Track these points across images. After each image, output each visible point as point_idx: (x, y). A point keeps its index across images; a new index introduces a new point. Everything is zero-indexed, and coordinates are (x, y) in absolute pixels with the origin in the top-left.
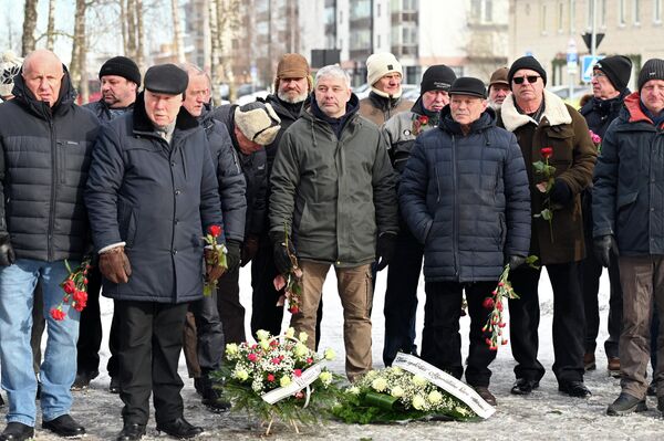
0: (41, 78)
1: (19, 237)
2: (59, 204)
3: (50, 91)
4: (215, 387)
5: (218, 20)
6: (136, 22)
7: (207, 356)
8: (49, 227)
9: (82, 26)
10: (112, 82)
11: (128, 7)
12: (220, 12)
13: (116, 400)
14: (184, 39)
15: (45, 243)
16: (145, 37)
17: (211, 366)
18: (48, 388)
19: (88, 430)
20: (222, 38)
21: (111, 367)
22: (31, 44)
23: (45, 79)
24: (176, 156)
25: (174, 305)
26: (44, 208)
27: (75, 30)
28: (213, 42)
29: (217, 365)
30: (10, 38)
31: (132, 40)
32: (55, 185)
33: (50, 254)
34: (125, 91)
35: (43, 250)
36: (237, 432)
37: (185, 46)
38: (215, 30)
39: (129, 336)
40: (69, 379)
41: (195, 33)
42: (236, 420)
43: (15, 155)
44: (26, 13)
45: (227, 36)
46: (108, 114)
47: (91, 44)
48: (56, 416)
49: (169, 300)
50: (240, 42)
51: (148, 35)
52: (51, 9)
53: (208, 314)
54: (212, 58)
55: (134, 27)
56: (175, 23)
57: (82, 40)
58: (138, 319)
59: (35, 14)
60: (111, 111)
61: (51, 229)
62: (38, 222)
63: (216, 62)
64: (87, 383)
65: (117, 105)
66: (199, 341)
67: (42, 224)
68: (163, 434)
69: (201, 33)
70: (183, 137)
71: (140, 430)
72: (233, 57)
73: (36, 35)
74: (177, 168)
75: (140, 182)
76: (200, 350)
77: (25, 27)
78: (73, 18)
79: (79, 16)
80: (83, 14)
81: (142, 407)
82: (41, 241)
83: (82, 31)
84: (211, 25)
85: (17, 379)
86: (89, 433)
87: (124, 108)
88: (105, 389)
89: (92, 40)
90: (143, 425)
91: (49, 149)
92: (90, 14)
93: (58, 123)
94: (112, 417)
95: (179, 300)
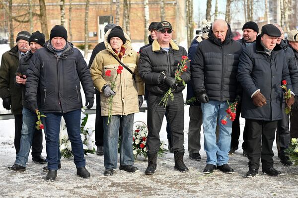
0: (218, 32)
1: (210, 92)
2: (225, 79)
3: (222, 37)
4: (287, 155)
5: (284, 7)
6: (250, 8)
7: (283, 143)
8: (221, 88)
9: (229, 10)
10: (248, 31)
11: (247, 2)
12: (285, 4)
13: (246, 159)
14: (269, 15)
15: (220, 94)
16: (254, 14)
17: (285, 147)
18: (220, 153)
19: (235, 170)
20: (285, 14)
21: (244, 146)
22: (209, 17)
23: (220, 32)
24: (273, 61)
25: (270, 121)
26: (219, 80)
27: (226, 12)
28: (282, 16)
29: (287, 147)
30: (199, 15)
31: (249, 15)
32: (223, 72)
33: (221, 99)
34: (253, 35)
35: (219, 97)
36: (295, 174)
37: (270, 17)
38: (283, 11)
39: (252, 134)
40: (228, 149)
41: (273, 12)
42: (295, 169)
43: (208, 60)
44: (207, 5)
45: (287, 13)
46: (245, 45)
47: (233, 17)
48: (222, 164)
49: (269, 120)
50: (292, 16)
51: (255, 13)
52: (216, 3)
53: (284, 126)
54: (281, 22)
55: (250, 10)
56: (266, 8)
57: (229, 16)
58: (256, 127)
59: (211, 5)
60: (246, 44)
61: (222, 88)
62: (216, 86)
63: (283, 24)
64: (234, 152)
65: (249, 41)
66: (280, 137)
67: (219, 87)
68: (265, 173)
69: (276, 13)
70: (275, 54)
71: (256, 172)
72: (290, 22)
73: (211, 14)
74: (273, 66)
75: (258, 72)
76: (280, 140)
77: (207, 11)
78: (226, 6)
79: (228, 6)
80: (229, 5)
81: (257, 163)
82: (218, 93)
83: (229, 12)
84: (281, 9)
85: (210, 147)
86: (235, 172)
87: (251, 42)
88: (241, 155)
89: (233, 15)
90: (257, 170)
91: (221, 57)
92: (232, 5)
93: (225, 47)
94: (244, 166)
95: (273, 120)
